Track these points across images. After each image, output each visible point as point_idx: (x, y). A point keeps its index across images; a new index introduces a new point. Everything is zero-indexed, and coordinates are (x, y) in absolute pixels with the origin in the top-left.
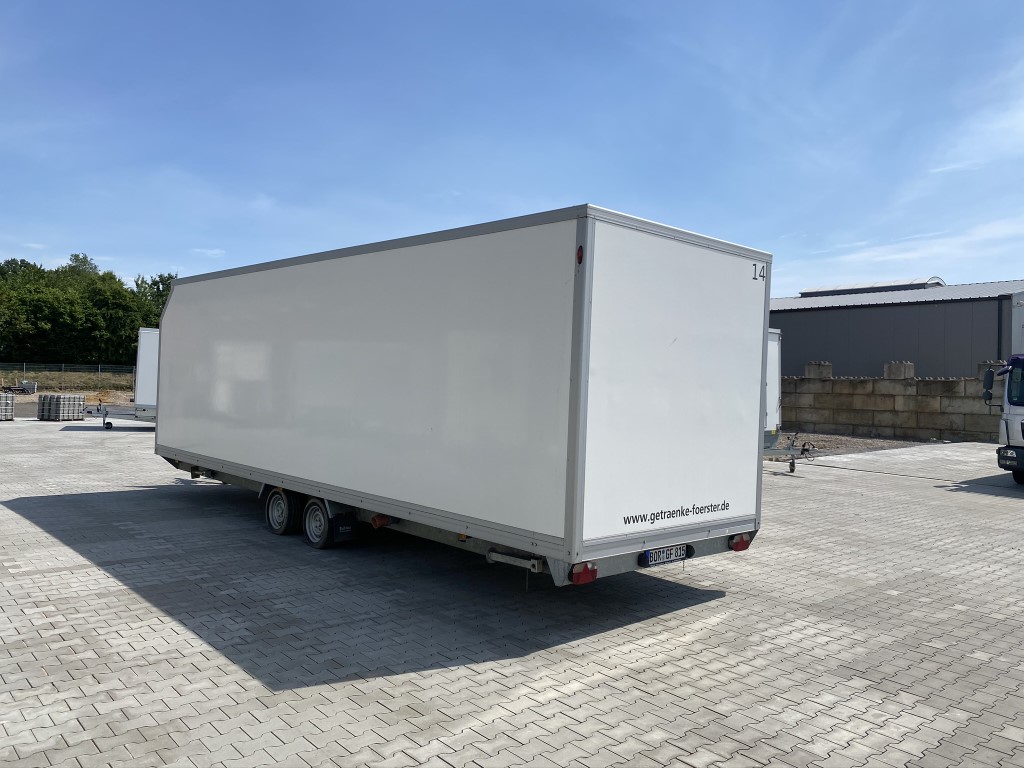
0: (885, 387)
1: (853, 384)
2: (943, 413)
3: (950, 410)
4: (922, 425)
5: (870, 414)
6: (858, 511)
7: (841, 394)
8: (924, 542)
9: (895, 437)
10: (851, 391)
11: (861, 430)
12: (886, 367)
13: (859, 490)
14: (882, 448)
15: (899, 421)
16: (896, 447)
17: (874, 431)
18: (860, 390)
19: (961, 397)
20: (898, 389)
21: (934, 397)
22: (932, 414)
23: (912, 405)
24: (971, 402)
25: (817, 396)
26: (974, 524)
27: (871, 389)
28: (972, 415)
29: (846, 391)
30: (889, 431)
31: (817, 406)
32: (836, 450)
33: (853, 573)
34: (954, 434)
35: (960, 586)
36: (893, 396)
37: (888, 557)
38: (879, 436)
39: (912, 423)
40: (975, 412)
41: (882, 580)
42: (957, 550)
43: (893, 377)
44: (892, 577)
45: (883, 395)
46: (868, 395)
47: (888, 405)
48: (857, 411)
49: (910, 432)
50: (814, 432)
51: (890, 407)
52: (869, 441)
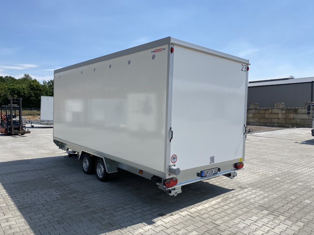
0: (275, 111)
1: (265, 110)
2: (294, 119)
3: (296, 118)
4: (287, 122)
5: (271, 119)
6: (266, 151)
7: (261, 113)
8: (288, 161)
9: (279, 126)
10: (265, 112)
11: (268, 124)
12: (276, 105)
13: (267, 144)
14: (274, 130)
15: (280, 121)
16: (279, 130)
17: (272, 125)
18: (267, 112)
19: (299, 114)
20: (279, 111)
21: (291, 114)
22: (291, 119)
23: (284, 117)
24: (303, 115)
25: (254, 114)
26: (304, 155)
28: (303, 119)
29: (263, 112)
30: (276, 125)
31: (254, 117)
32: (260, 131)
33: (264, 172)
34: (297, 125)
35: (300, 176)
36: (278, 114)
37: (276, 166)
38: (273, 126)
39: (284, 122)
40: (304, 118)
41: (274, 174)
42: (299, 163)
43: (278, 108)
44: (277, 173)
45: (275, 113)
46: (270, 113)
47: (276, 116)
48: (267, 118)
49: (283, 125)
50: (253, 125)
51: (277, 117)
52: (270, 128)
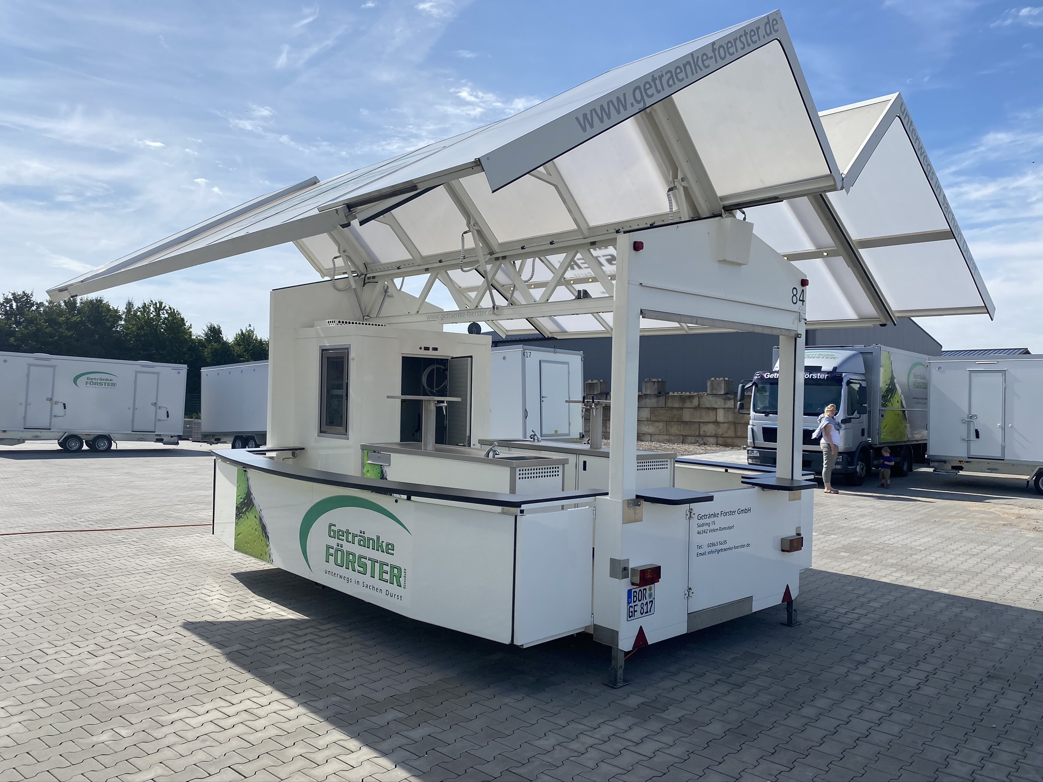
0: (708, 401)
4: (739, 434)
11: (690, 439)
12: (709, 384)
18: (688, 404)
25: (652, 410)
27: (697, 404)
29: (676, 405)
31: (653, 419)
39: (730, 433)
43: (715, 392)
46: (695, 408)
